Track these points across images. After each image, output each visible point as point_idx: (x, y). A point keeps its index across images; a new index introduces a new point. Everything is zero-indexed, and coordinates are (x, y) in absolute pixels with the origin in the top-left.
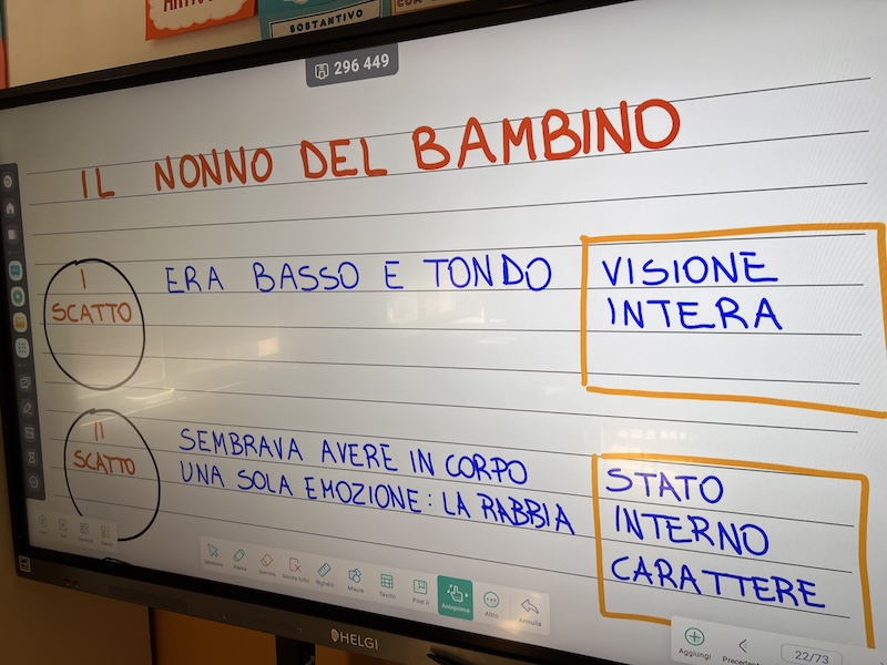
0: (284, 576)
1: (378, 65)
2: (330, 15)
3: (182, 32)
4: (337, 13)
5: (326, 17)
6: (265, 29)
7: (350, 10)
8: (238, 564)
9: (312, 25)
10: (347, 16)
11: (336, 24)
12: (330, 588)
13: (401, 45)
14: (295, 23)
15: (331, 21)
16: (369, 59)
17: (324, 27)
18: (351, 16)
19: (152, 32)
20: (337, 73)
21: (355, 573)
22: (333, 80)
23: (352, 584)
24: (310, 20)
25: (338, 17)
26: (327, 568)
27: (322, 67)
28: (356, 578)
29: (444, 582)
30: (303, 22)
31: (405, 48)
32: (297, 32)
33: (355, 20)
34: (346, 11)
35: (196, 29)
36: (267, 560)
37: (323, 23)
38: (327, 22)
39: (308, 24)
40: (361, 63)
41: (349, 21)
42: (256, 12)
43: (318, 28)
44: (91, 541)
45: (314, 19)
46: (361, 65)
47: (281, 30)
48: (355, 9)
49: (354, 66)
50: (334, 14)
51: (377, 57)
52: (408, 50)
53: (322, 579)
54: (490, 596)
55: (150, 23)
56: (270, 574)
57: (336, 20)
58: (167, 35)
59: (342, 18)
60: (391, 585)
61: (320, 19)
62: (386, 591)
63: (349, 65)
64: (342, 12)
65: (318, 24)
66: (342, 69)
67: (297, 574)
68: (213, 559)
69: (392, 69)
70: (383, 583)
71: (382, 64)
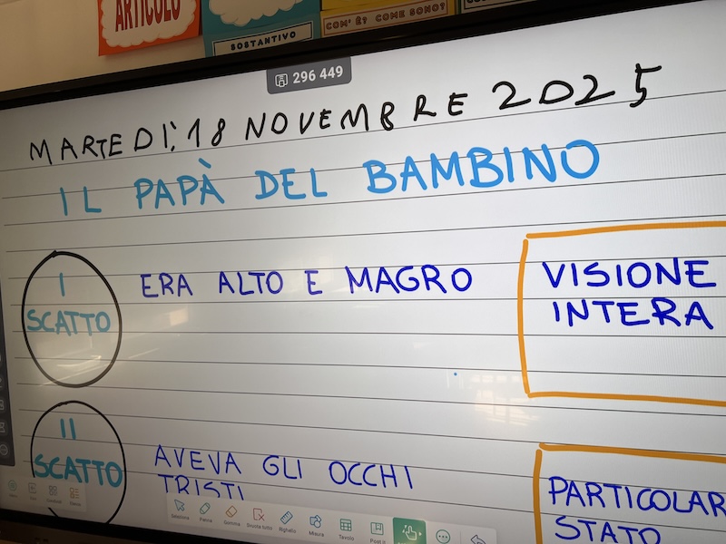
0: (249, 525)
1: (333, 75)
2: (267, 36)
3: (132, 49)
4: (274, 34)
5: (263, 38)
6: (208, 47)
7: (285, 32)
8: (204, 516)
9: (250, 44)
10: (282, 37)
11: (272, 44)
12: (291, 534)
13: (354, 59)
14: (235, 43)
15: (267, 41)
16: (324, 70)
17: (261, 47)
18: (285, 37)
19: (105, 49)
20: (295, 82)
21: (316, 520)
22: (291, 87)
23: (313, 529)
24: (249, 40)
25: (274, 37)
26: (289, 516)
27: (281, 77)
28: (317, 524)
29: (399, 524)
30: (243, 41)
31: (357, 61)
32: (237, 50)
33: (289, 40)
34: (281, 33)
35: (145, 46)
36: (232, 511)
37: (261, 42)
38: (264, 42)
39: (247, 44)
40: (318, 73)
41: (283, 42)
42: (200, 33)
43: (256, 47)
44: (60, 502)
45: (253, 39)
46: (318, 76)
47: (223, 49)
48: (289, 31)
49: (312, 76)
50: (270, 35)
51: (332, 69)
52: (359, 63)
53: (284, 527)
54: (441, 533)
55: (102, 41)
56: (235, 524)
57: (271, 40)
58: (119, 51)
59: (277, 39)
60: (349, 529)
61: (257, 39)
62: (346, 534)
63: (307, 75)
64: (277, 34)
65: (256, 44)
66: (300, 79)
67: (261, 523)
68: (180, 513)
69: (346, 78)
70: (342, 528)
71: (336, 74)
